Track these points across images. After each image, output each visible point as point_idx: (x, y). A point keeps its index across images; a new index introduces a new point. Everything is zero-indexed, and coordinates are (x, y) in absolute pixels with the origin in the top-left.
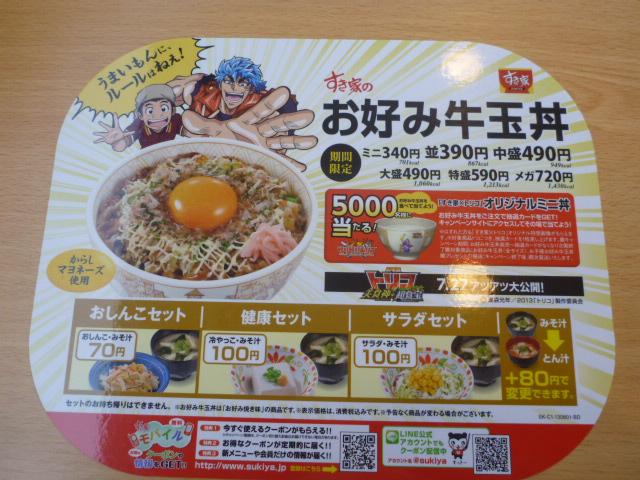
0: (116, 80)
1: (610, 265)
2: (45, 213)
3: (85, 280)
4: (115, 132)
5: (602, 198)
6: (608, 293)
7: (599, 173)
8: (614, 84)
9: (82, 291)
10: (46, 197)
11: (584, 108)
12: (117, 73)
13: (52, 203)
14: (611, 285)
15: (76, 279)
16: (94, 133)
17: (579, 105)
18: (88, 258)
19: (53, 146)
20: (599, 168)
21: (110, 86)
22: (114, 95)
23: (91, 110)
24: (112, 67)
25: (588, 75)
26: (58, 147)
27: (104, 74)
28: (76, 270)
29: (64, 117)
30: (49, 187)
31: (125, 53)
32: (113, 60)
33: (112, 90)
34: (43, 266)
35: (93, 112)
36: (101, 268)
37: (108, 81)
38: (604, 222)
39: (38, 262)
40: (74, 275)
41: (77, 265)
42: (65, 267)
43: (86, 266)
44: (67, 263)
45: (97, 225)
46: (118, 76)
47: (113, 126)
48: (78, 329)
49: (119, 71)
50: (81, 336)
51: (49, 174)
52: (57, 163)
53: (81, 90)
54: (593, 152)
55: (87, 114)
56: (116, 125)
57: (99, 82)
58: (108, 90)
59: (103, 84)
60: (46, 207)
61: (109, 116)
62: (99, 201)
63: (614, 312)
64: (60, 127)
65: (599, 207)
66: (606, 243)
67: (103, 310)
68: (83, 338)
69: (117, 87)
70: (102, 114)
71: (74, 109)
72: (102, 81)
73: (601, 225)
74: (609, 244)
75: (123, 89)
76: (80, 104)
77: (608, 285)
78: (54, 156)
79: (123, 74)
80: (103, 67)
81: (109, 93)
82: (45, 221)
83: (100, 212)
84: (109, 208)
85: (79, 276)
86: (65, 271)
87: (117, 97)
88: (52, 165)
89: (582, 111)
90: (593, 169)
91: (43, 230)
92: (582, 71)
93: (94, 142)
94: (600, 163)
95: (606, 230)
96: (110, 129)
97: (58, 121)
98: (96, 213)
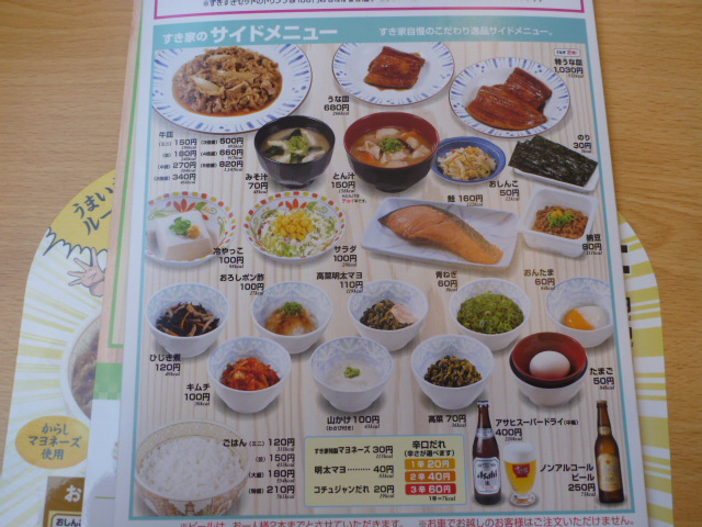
0: (94, 206)
1: (672, 443)
2: (13, 371)
3: (59, 453)
4: (93, 272)
5: (665, 359)
6: (669, 477)
7: (663, 327)
8: (686, 214)
9: (56, 468)
10: (14, 351)
11: (649, 246)
12: (95, 198)
13: (20, 359)
14: (672, 467)
15: (49, 452)
16: (70, 274)
17: (642, 241)
18: (62, 427)
19: (22, 288)
20: (664, 321)
21: (88, 214)
22: (92, 225)
23: (65, 244)
24: (90, 190)
25: (656, 203)
26: (27, 290)
27: (80, 199)
28: (49, 441)
29: (34, 252)
30: (18, 339)
31: (106, 172)
32: (91, 180)
33: (90, 219)
34: (11, 437)
35: (68, 246)
36: (77, 440)
37: (85, 208)
38: (668, 389)
39: (6, 431)
40: (46, 447)
41: (50, 435)
42: (36, 438)
43: (61, 437)
44: (39, 433)
45: (73, 387)
46: (97, 201)
47: (91, 265)
48: (52, 513)
49: (98, 195)
50: (55, 521)
51: (18, 323)
52: (26, 310)
53: (54, 218)
54: (658, 301)
55: (61, 249)
56: (95, 264)
57: (75, 208)
58: (85, 219)
59: (80, 211)
60: (14, 364)
61: (86, 251)
62: (74, 358)
63: (675, 500)
64: (30, 264)
65: (663, 371)
66: (669, 415)
67: (79, 490)
68: (58, 524)
69: (96, 215)
70: (78, 249)
71: (46, 242)
72: (78, 208)
73: (663, 393)
74: (672, 416)
75: (103, 217)
76: (52, 236)
77: (669, 468)
78: (22, 300)
79: (103, 200)
80: (80, 190)
81: (86, 222)
82: (13, 381)
83: (75, 372)
84: (87, 366)
85: (53, 449)
86: (37, 442)
87: (96, 228)
88: (21, 311)
89: (647, 249)
90: (657, 322)
91: (10, 392)
92: (649, 198)
93: (70, 284)
94: (664, 315)
95: (669, 399)
96: (87, 268)
97: (28, 258)
98: (72, 372)
